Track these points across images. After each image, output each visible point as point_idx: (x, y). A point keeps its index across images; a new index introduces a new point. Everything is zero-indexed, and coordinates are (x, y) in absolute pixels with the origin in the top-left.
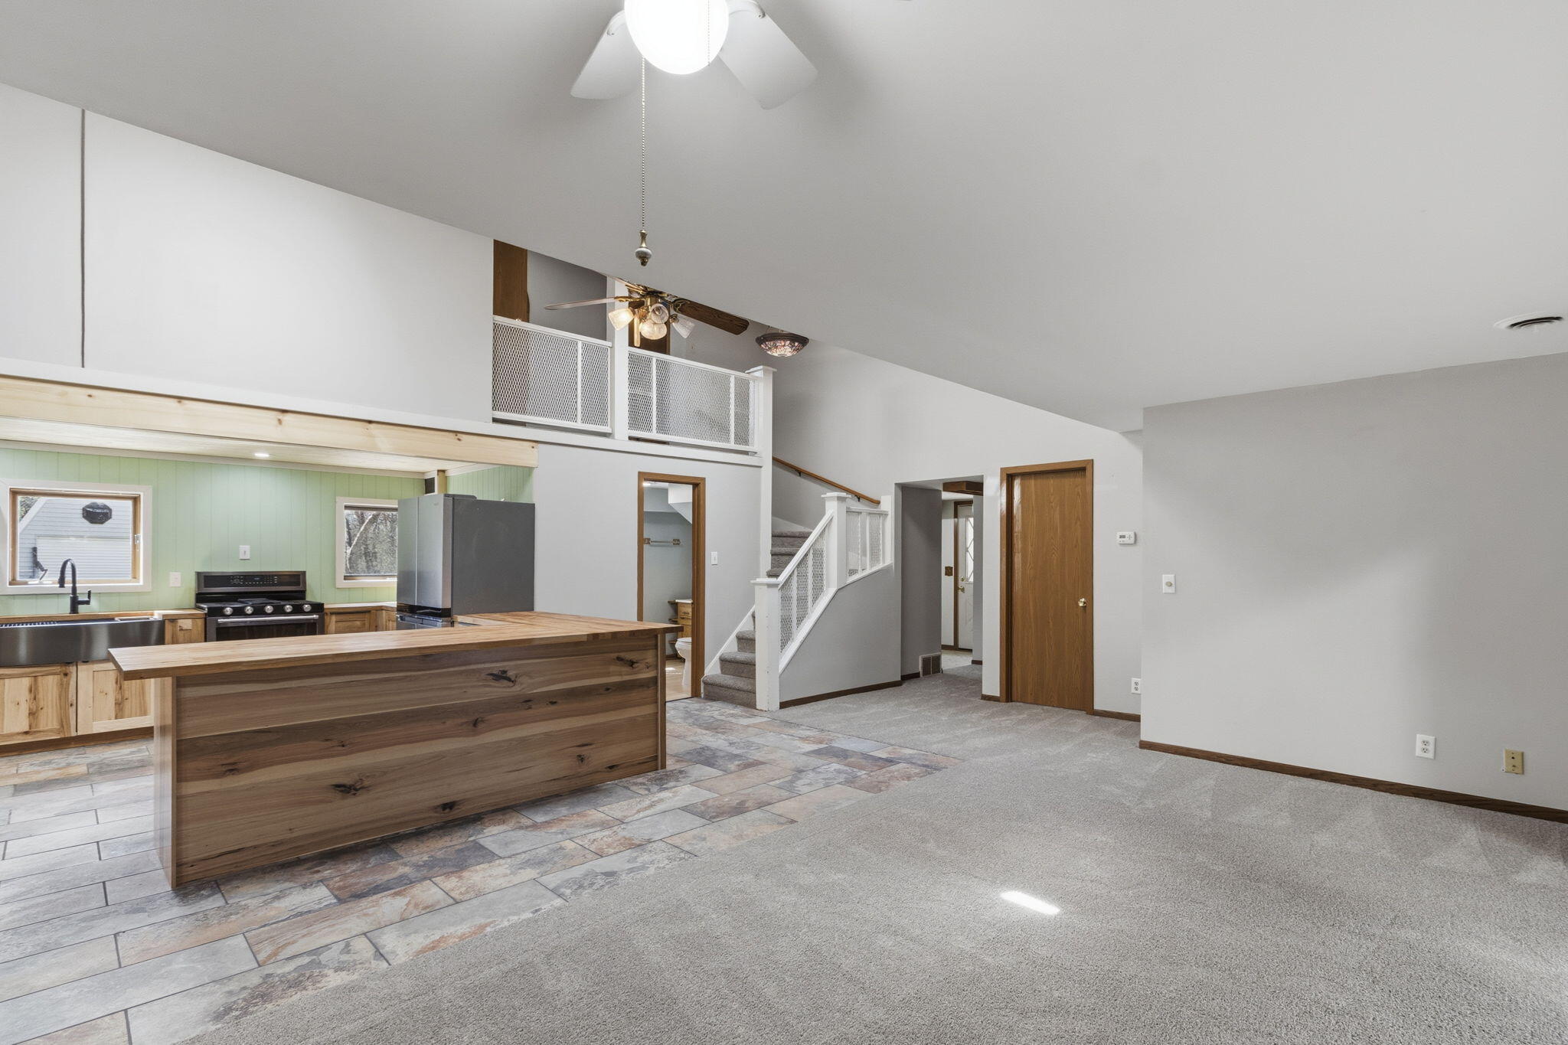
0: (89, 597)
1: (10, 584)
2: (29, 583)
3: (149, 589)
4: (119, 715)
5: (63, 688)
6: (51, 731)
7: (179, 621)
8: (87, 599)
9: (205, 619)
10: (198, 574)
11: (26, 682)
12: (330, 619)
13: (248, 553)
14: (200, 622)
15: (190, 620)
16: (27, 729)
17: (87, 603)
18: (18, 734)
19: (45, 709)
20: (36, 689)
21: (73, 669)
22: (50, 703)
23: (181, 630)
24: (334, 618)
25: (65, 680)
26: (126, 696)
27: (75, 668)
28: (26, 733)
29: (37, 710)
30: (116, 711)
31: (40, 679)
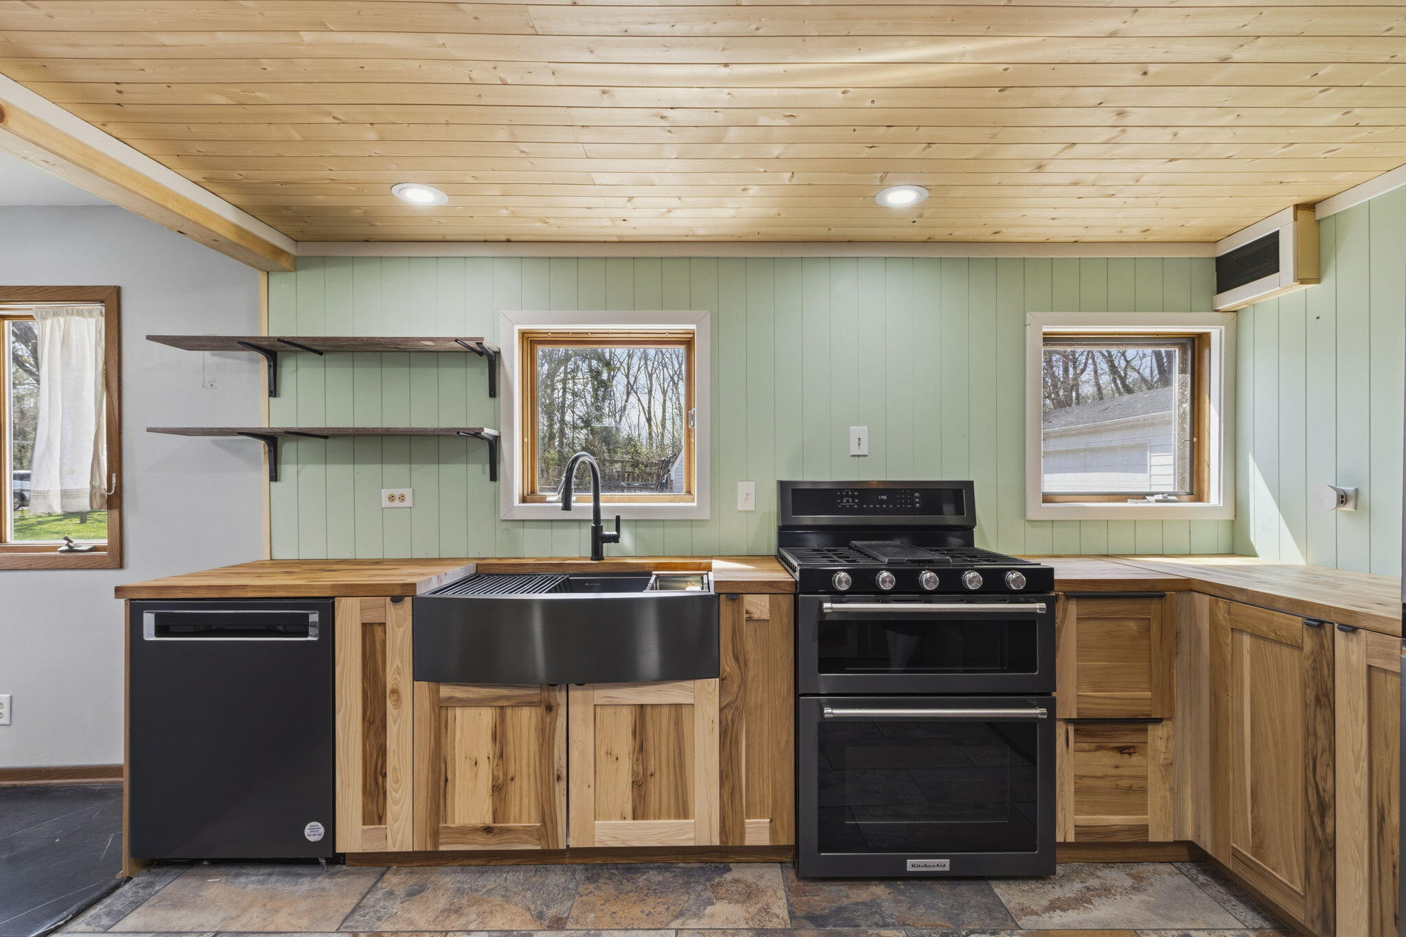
0: (618, 529)
1: (524, 500)
2: (548, 499)
3: (706, 515)
4: (639, 811)
5: (545, 736)
6: (527, 831)
7: (747, 598)
8: (615, 533)
9: (796, 596)
10: (783, 485)
11: (486, 716)
12: (1065, 611)
13: (865, 442)
14: (786, 603)
15: (767, 596)
16: (488, 820)
17: (615, 539)
18: (475, 830)
19: (517, 780)
20: (504, 734)
21: (560, 697)
22: (525, 770)
23: (750, 619)
24: (1073, 608)
25: (548, 720)
26: (651, 769)
27: (564, 694)
28: (488, 830)
29: (505, 780)
30: (634, 801)
31: (509, 711)
